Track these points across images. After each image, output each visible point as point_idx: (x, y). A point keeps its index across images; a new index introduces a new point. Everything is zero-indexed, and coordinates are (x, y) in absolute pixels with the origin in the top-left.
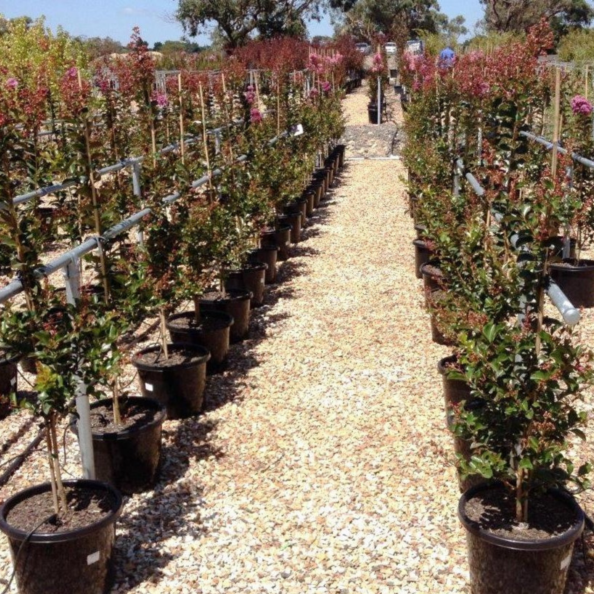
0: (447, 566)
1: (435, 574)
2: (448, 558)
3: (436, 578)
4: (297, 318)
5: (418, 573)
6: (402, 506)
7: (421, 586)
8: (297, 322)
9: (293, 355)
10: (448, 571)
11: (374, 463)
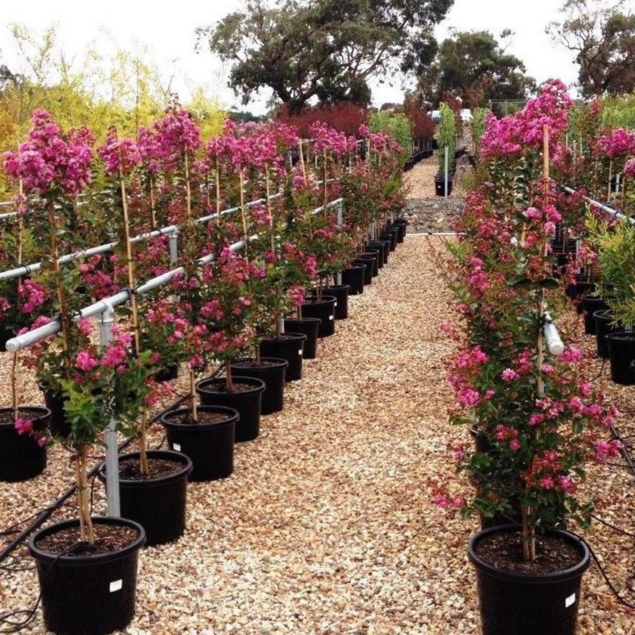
0: (461, 611)
1: (449, 618)
2: (463, 605)
3: (449, 621)
4: (336, 392)
5: (431, 616)
6: (423, 561)
7: (433, 626)
8: (335, 395)
9: (328, 426)
10: (461, 616)
11: (400, 524)
